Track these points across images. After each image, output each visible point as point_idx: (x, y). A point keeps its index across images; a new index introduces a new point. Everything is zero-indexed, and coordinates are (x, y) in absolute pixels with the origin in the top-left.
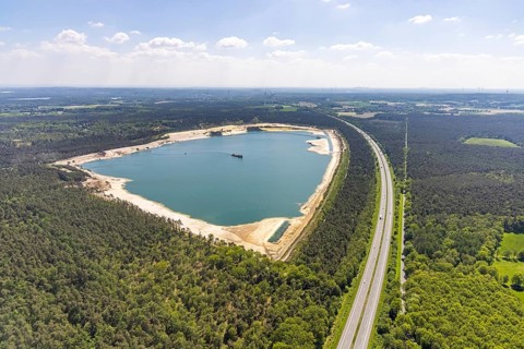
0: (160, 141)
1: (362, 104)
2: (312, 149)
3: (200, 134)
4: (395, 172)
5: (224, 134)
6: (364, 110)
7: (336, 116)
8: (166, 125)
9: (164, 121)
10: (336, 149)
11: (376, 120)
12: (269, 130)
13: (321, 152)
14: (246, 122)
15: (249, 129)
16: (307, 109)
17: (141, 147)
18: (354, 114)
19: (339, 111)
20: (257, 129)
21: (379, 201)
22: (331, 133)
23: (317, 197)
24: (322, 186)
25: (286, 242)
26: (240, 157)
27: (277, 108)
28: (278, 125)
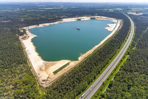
0: (59, 22)
1: (141, 9)
2: (107, 28)
3: (73, 20)
4: (133, 42)
5: (81, 20)
6: (140, 12)
7: (127, 14)
8: (66, 16)
9: (66, 14)
10: (116, 29)
11: (142, 16)
12: (98, 19)
13: (109, 30)
14: (92, 15)
15: (91, 18)
16: (118, 11)
17: (51, 24)
18: (134, 14)
19: (130, 12)
20: (94, 18)
21: (114, 58)
22: (120, 21)
23: (90, 52)
24: (96, 47)
25: (60, 74)
26: (79, 29)
27: (107, 10)
28: (102, 17)
